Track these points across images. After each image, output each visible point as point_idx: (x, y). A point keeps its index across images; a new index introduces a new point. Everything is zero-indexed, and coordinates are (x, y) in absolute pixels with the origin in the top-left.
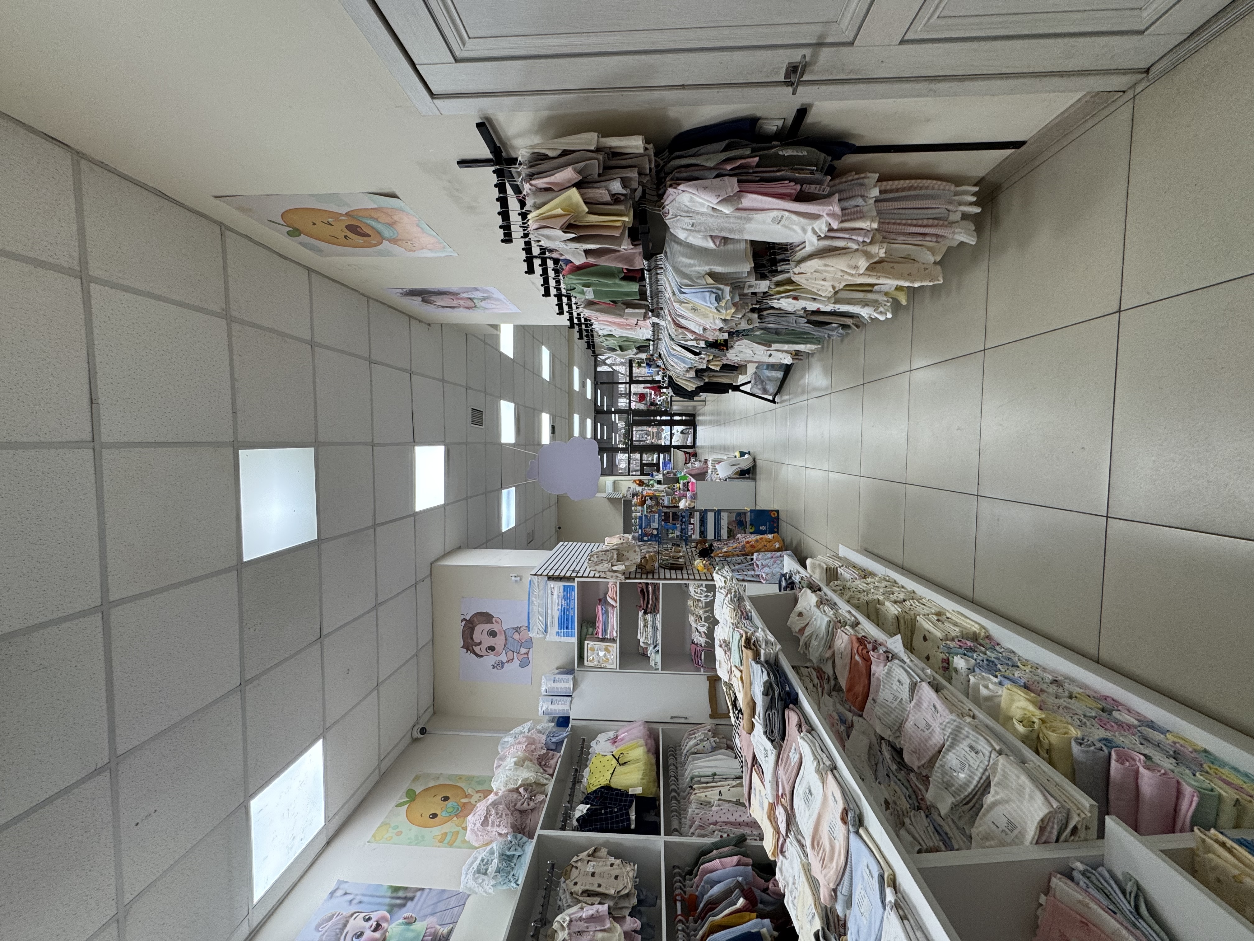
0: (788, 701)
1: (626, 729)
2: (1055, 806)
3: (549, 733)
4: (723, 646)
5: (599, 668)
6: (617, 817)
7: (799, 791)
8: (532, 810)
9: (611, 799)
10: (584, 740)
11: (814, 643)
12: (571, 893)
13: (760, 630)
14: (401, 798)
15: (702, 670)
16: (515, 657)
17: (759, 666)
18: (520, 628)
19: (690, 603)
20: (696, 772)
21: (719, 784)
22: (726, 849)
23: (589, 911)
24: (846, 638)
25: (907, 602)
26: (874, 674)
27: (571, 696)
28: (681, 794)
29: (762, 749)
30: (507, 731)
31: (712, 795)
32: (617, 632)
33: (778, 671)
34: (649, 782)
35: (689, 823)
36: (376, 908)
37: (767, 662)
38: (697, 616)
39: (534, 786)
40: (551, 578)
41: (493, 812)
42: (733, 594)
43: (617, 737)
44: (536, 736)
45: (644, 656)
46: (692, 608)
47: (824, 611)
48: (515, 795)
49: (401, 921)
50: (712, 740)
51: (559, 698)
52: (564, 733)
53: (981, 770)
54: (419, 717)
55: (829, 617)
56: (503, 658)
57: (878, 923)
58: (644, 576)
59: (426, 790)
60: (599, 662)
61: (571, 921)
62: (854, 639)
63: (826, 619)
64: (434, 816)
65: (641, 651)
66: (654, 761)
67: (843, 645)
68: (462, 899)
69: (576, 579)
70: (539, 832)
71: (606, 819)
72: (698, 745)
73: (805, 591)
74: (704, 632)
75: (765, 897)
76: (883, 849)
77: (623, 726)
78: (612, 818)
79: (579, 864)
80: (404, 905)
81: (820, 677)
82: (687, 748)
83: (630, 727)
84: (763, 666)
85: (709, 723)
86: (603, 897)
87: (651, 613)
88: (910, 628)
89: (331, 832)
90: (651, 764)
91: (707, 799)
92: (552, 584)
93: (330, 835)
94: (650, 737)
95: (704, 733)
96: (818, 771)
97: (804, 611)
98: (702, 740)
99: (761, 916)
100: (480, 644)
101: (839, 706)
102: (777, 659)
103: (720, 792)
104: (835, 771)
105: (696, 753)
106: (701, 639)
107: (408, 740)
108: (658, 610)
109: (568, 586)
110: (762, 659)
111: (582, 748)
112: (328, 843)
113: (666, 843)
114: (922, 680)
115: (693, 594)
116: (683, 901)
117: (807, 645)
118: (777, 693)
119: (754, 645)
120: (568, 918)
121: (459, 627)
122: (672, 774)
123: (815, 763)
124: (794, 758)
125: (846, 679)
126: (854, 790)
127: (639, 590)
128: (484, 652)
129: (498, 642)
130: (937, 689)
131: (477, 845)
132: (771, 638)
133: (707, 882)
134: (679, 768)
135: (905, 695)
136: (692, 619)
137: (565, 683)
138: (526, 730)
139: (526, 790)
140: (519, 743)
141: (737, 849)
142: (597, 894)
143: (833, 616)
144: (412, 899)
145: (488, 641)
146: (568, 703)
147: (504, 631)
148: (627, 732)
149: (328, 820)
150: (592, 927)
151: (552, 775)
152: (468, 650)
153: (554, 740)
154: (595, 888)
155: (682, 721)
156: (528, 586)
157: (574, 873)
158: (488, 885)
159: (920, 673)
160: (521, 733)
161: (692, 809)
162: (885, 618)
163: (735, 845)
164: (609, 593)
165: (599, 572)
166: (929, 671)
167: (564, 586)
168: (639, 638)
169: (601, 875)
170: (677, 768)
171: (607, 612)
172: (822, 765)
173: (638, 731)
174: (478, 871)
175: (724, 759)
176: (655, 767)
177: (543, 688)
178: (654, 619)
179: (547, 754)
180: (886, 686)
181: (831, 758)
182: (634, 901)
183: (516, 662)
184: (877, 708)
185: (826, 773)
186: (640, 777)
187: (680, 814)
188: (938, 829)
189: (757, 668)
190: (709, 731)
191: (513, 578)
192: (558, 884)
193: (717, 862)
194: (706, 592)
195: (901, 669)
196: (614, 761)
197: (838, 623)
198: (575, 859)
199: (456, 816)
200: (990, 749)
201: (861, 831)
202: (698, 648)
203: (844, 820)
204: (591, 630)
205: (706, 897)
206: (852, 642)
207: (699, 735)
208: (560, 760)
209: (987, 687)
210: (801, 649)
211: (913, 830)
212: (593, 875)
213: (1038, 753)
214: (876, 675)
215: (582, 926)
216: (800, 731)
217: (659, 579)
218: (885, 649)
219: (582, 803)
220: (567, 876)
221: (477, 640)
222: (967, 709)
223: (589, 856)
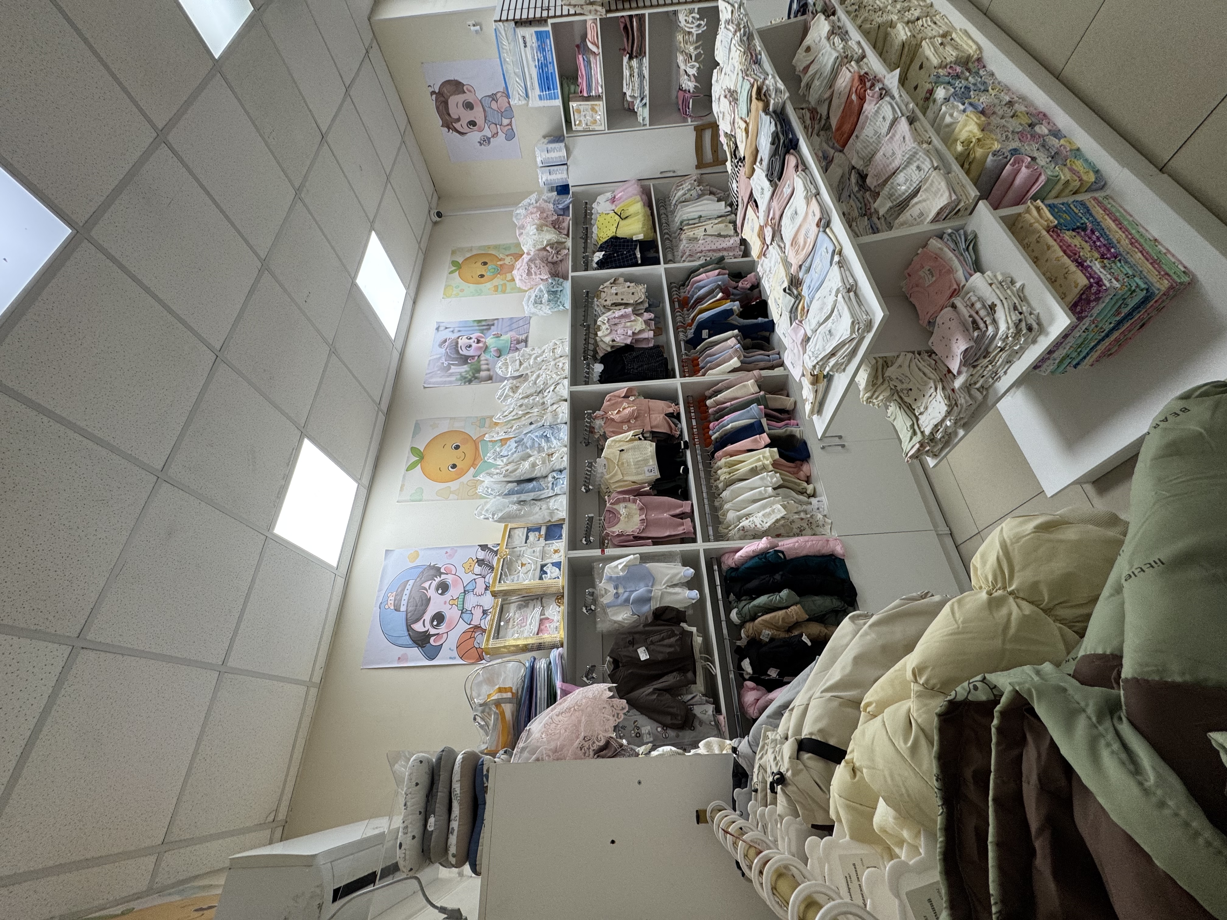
0: (790, 147)
1: (621, 189)
2: (953, 199)
3: (554, 201)
4: (728, 96)
5: (588, 132)
6: (627, 257)
7: (788, 213)
8: (561, 261)
9: (620, 246)
10: (586, 203)
11: (817, 83)
12: (604, 306)
13: (770, 76)
14: (449, 268)
15: (689, 120)
16: (499, 130)
17: (768, 117)
18: (495, 94)
19: (680, 37)
20: (685, 217)
21: (704, 223)
22: (710, 267)
23: (618, 314)
24: (849, 75)
25: (920, 22)
26: (864, 112)
27: (566, 164)
28: (673, 235)
29: (759, 188)
30: (516, 204)
31: (699, 232)
32: (602, 87)
33: (784, 120)
34: (648, 229)
35: (680, 254)
36: (472, 332)
37: (775, 112)
38: (686, 54)
39: (556, 245)
40: (519, 23)
41: (533, 266)
42: (742, 30)
43: (614, 197)
44: (544, 205)
45: (632, 112)
46: (682, 45)
47: (834, 43)
48: (545, 253)
49: (492, 336)
50: (698, 188)
51: (555, 168)
52: (568, 200)
53: (917, 182)
54: (430, 203)
55: (838, 51)
56: (487, 132)
57: (825, 273)
58: (627, 5)
59: (466, 260)
60: (587, 124)
61: (609, 319)
62: (857, 78)
63: (835, 54)
64: (482, 276)
65: (626, 106)
66: (649, 212)
67: (844, 85)
68: (527, 320)
69: (550, 21)
70: (571, 274)
71: (619, 260)
72: (685, 194)
73: (819, 17)
74: (694, 75)
75: (735, 291)
76: (839, 238)
77: (618, 186)
78: (623, 258)
79: (605, 290)
80: (490, 329)
81: (812, 119)
82: (676, 198)
83: (624, 187)
84: (772, 117)
85: (695, 173)
86: (626, 305)
87: (636, 57)
88: (911, 55)
89: (413, 295)
90: (648, 216)
91: (695, 236)
92: (522, 31)
93: (413, 298)
94: (643, 193)
95: (691, 184)
96: (806, 198)
97: (813, 46)
98: (689, 190)
99: (733, 301)
100: (458, 120)
101: (825, 146)
102: (783, 108)
103: (705, 229)
104: (818, 196)
105: (684, 202)
106: (689, 83)
107: (430, 225)
108: (645, 53)
109: (541, 32)
110: (771, 109)
111: (586, 211)
112: (414, 303)
113: (665, 269)
114: (903, 115)
115: (683, 23)
116: (679, 301)
117: (808, 86)
118: (782, 141)
119: (765, 95)
120: (606, 319)
121: (431, 103)
122: (663, 221)
123: (805, 192)
124: (787, 191)
125: (838, 118)
126: (828, 206)
127: (622, 26)
128: (465, 129)
129: (477, 114)
130: (911, 121)
131: (526, 289)
132: (781, 85)
133: (696, 288)
134: (669, 216)
135: (884, 130)
136: (680, 58)
137: (558, 152)
138: (533, 201)
139: (552, 248)
140: (532, 213)
141: (717, 266)
142: (621, 304)
143: (842, 51)
144: (493, 325)
145: (467, 116)
146: (565, 172)
147: (480, 101)
148: (623, 191)
149: (407, 288)
150: (623, 321)
151: (568, 235)
152: (449, 128)
153: (560, 206)
154: (620, 301)
155: (671, 174)
156: (495, 38)
157: (603, 295)
158: (546, 310)
159: (904, 108)
160: (530, 204)
161: (684, 245)
162: (891, 45)
163: (717, 264)
164: (589, 36)
165: (575, 6)
166: (911, 106)
167: (536, 32)
168: (625, 90)
169: (622, 294)
170: (667, 216)
171: (589, 62)
172: (809, 193)
173: (634, 189)
174: (536, 302)
175: (707, 204)
176: (651, 217)
177: (539, 160)
178: (641, 64)
179: (558, 219)
180: (872, 123)
181: (817, 188)
182: (647, 305)
183: (502, 136)
184: (858, 144)
185: (812, 198)
186: (641, 226)
187: (673, 250)
188: (873, 226)
189: (766, 119)
190: (695, 181)
191: (472, 28)
192: (592, 303)
193: (704, 275)
194: (698, 19)
195: (889, 106)
196: (617, 217)
197: (845, 59)
198: (602, 287)
199: (499, 273)
200: (930, 167)
201: (828, 230)
202: (687, 95)
203: (818, 225)
204: (572, 88)
205: (695, 296)
206: (853, 80)
207: (686, 186)
208: (571, 222)
209: (951, 115)
210: (801, 92)
211: (856, 229)
212: (616, 294)
213: (962, 166)
214: (866, 113)
215: (617, 321)
216: (797, 171)
217: (645, 7)
218: (881, 86)
219: (598, 251)
220: (599, 297)
221: (454, 116)
222: (928, 136)
223: (611, 284)
